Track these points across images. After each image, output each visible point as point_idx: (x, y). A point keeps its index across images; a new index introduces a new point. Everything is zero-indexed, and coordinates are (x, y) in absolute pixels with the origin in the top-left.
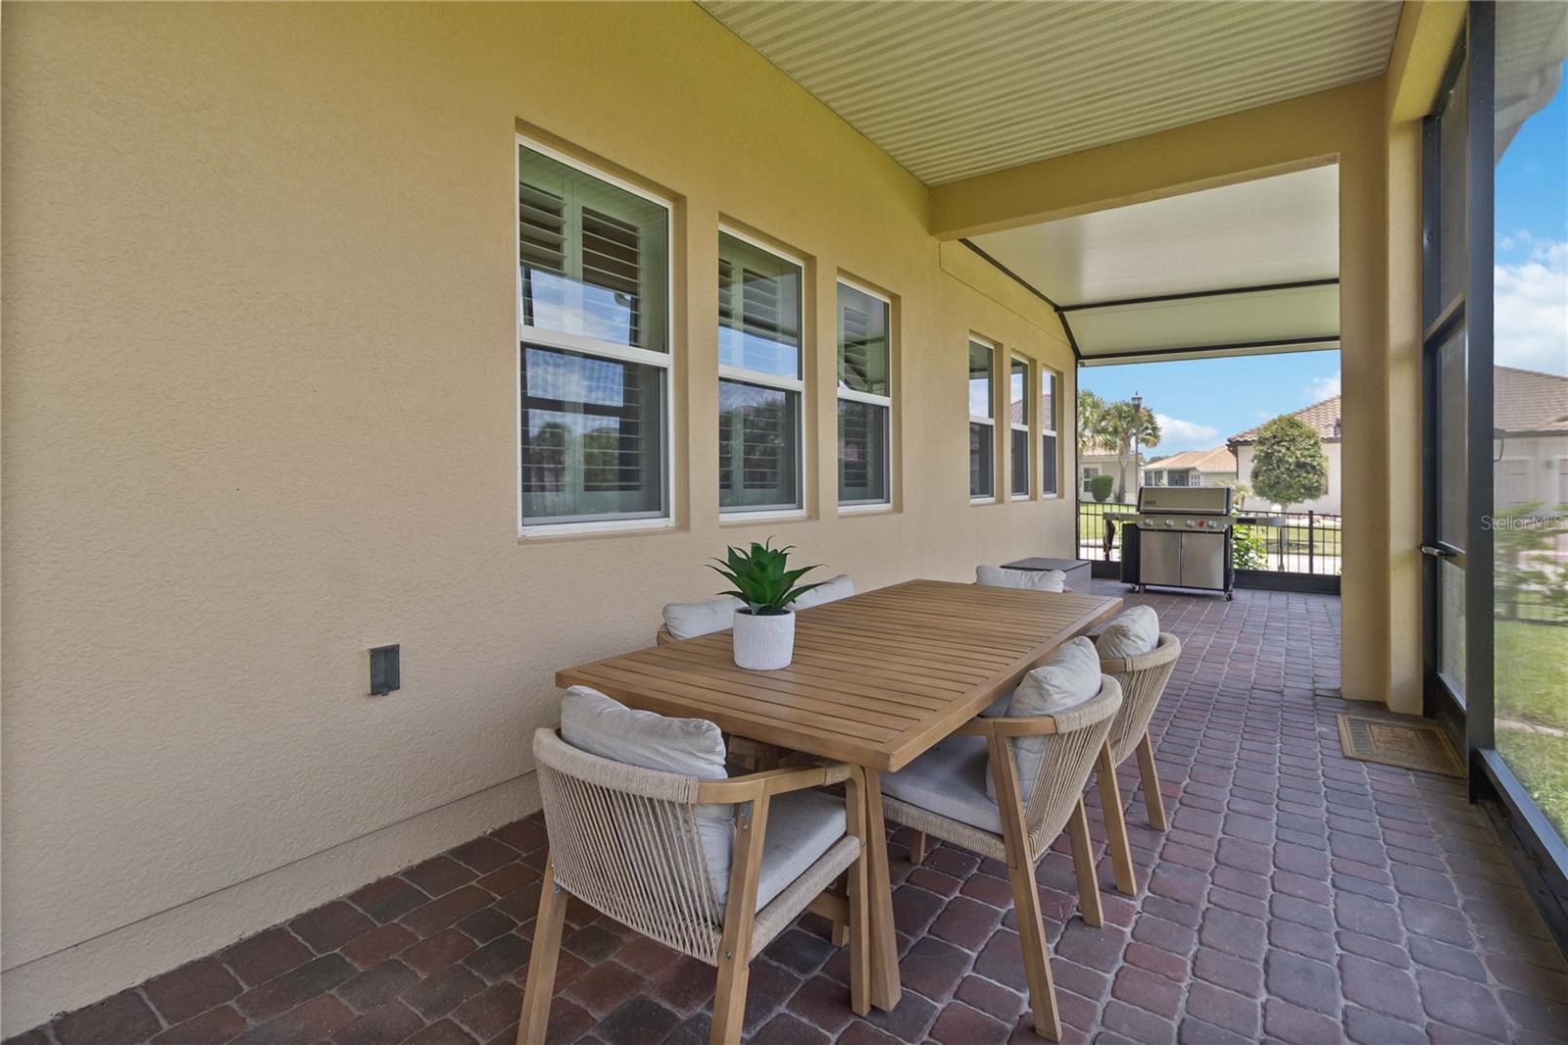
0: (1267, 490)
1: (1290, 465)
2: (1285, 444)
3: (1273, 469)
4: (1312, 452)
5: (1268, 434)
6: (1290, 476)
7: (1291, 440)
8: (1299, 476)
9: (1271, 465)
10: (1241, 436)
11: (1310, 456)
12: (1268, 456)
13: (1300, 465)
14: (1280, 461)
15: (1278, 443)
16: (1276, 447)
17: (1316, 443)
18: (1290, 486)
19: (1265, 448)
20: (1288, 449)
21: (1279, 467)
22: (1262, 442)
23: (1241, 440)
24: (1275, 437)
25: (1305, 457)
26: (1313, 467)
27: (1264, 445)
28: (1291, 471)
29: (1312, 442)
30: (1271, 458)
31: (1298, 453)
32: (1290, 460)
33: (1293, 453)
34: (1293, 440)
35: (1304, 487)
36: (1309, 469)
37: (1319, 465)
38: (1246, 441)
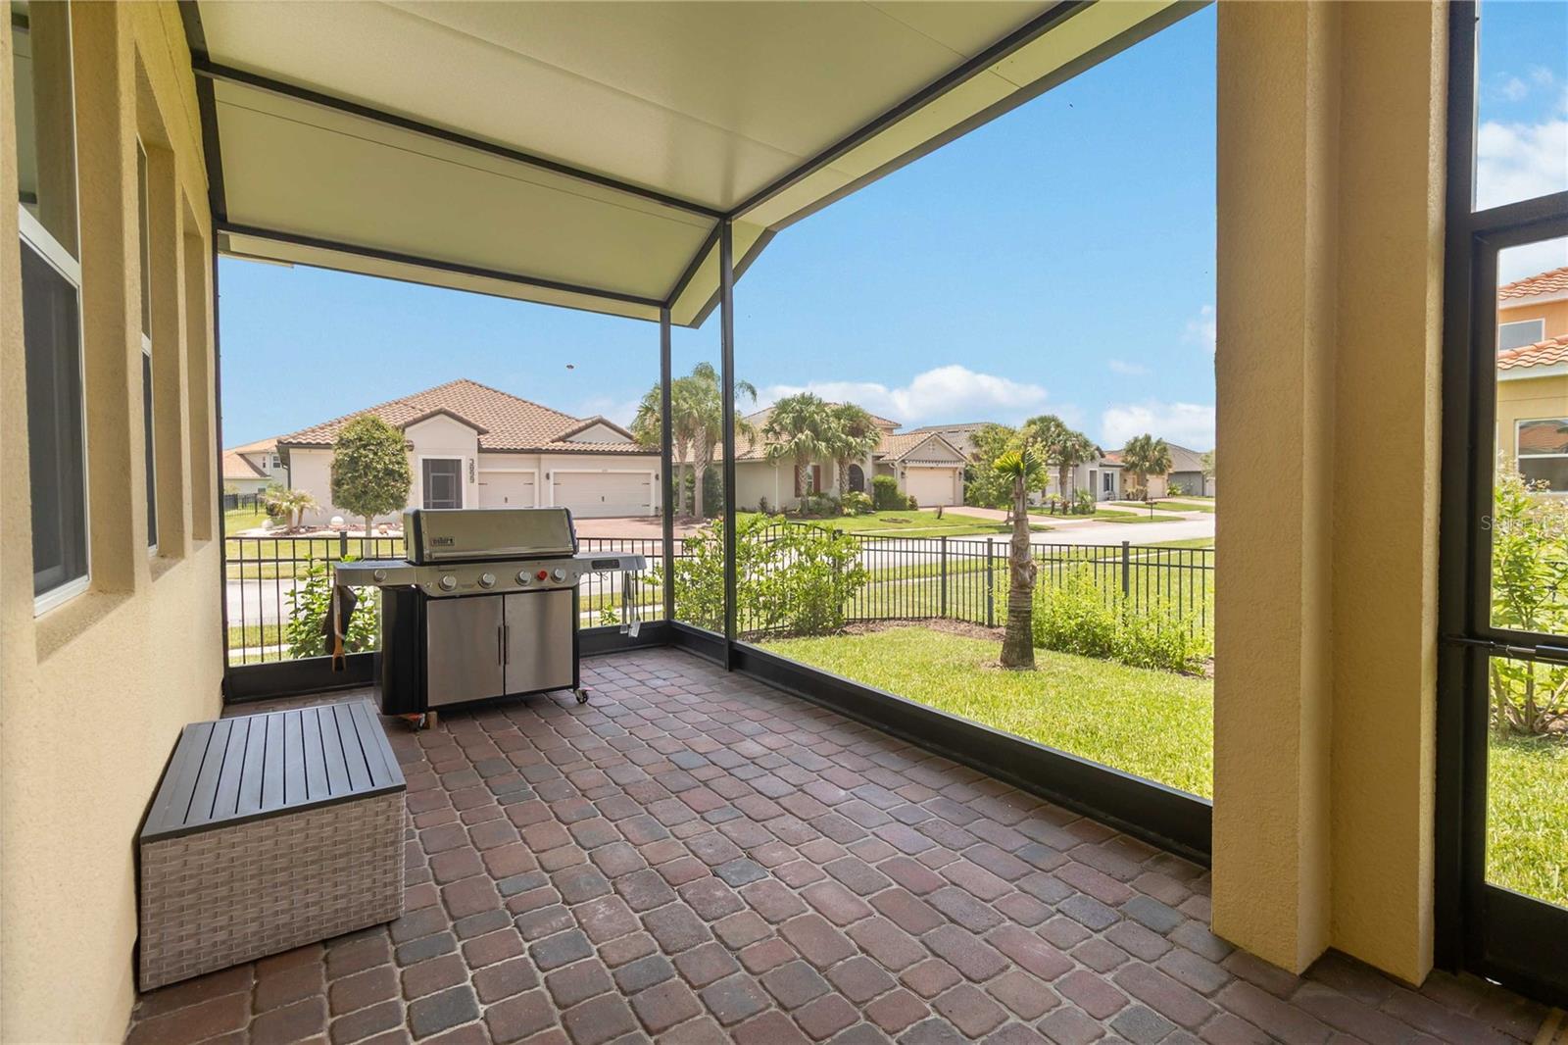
0: (353, 500)
1: (379, 472)
2: (372, 448)
3: (360, 476)
4: (399, 458)
5: (352, 436)
6: (379, 485)
7: (378, 444)
8: (387, 485)
9: (357, 471)
10: (293, 438)
11: (398, 463)
12: (354, 461)
13: (389, 473)
14: (367, 466)
15: (364, 447)
16: (362, 451)
17: (402, 449)
18: (378, 496)
19: (349, 451)
20: (375, 454)
21: (366, 474)
22: (343, 443)
23: (294, 441)
24: (360, 439)
25: (391, 462)
26: (401, 475)
27: (348, 447)
28: (380, 479)
29: (399, 447)
30: (357, 463)
31: (387, 459)
32: (378, 466)
33: (381, 458)
34: (380, 444)
35: (392, 496)
36: (397, 478)
37: (406, 473)
38: (300, 443)
